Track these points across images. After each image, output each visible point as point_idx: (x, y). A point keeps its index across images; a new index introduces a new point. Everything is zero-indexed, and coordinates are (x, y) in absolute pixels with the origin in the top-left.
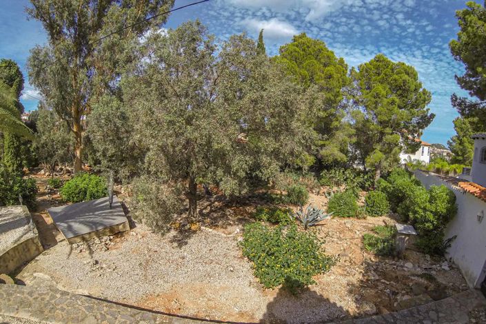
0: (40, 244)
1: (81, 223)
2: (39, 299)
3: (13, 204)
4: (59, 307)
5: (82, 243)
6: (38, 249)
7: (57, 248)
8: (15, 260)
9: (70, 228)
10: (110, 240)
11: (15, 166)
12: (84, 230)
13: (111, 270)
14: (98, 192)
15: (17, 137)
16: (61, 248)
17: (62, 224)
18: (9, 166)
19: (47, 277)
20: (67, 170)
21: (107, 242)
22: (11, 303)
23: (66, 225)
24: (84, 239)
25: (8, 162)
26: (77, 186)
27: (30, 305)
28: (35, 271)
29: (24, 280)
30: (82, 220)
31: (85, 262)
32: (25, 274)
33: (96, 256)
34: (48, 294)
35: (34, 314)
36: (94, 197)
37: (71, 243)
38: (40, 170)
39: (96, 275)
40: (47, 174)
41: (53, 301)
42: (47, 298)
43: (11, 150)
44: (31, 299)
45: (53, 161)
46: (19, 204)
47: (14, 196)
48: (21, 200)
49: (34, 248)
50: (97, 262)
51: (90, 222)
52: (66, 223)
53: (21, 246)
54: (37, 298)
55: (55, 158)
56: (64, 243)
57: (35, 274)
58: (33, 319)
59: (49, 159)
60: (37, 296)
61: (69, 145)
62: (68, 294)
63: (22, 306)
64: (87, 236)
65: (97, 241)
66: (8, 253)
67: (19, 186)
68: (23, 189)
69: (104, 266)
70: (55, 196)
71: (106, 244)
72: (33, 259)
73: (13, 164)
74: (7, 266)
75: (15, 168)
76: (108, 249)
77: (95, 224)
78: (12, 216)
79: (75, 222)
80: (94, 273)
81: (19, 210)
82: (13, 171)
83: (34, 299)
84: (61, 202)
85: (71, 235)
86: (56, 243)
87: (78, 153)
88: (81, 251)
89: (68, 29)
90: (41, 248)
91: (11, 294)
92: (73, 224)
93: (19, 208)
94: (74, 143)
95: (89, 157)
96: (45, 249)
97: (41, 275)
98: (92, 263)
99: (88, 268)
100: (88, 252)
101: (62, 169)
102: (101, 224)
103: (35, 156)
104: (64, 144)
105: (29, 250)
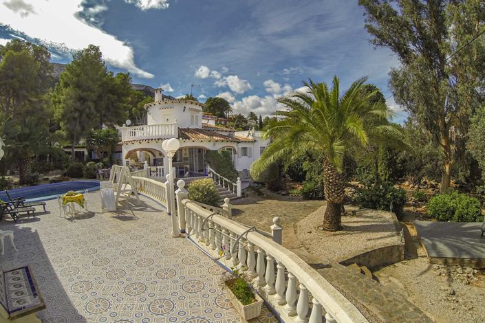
0: (403, 253)
1: (446, 244)
2: (393, 303)
3: (383, 210)
4: (408, 320)
5: (443, 266)
6: (399, 256)
7: (417, 261)
8: (378, 259)
9: (434, 247)
10: (474, 274)
11: (388, 175)
12: (449, 253)
13: (466, 308)
14: (467, 214)
15: (389, 149)
16: (421, 263)
17: (427, 240)
18: (382, 175)
19: (401, 285)
20: (431, 184)
21: (469, 275)
22: (367, 294)
23: (430, 242)
24: (446, 263)
25: (381, 171)
26: (445, 203)
27: (383, 304)
28: (391, 276)
29: (380, 279)
30: (449, 242)
31: (442, 288)
32: (382, 274)
33: (455, 286)
34: (402, 303)
35: (383, 313)
36: (462, 219)
37: (432, 263)
38: (404, 181)
39: (449, 306)
40: (411, 185)
41: (404, 312)
42: (400, 306)
43: (385, 161)
44: (385, 299)
45: (420, 174)
46: (388, 210)
47: (386, 203)
48: (391, 207)
49: (397, 255)
50: (454, 293)
51: (456, 247)
52: (431, 240)
53: (387, 249)
54: (391, 301)
55: (424, 171)
56: (425, 259)
57: (391, 278)
58: (380, 317)
59: (416, 172)
60: (392, 300)
61: (438, 160)
62: (421, 313)
63: (376, 301)
64: (451, 261)
65: (459, 270)
66: (375, 251)
67: (391, 195)
68: (395, 197)
69: (460, 300)
70: (419, 209)
71: (468, 277)
72: (392, 263)
73: (386, 174)
74: (369, 261)
75: (387, 178)
76: (469, 283)
77: (461, 250)
78: (382, 219)
79: (440, 242)
80: (447, 304)
81: (389, 216)
82: (385, 180)
83: (388, 301)
84: (426, 217)
85: (434, 254)
86: (417, 257)
87: (447, 168)
88: (440, 275)
89: (414, 45)
90: (403, 257)
91: (370, 287)
92: (438, 243)
93: (389, 214)
94: (443, 158)
95: (460, 173)
96: (405, 259)
97: (396, 281)
98: (449, 292)
99: (443, 295)
100: (446, 278)
101: (425, 183)
102: (468, 253)
103: (401, 167)
104: (432, 157)
105: (392, 255)
